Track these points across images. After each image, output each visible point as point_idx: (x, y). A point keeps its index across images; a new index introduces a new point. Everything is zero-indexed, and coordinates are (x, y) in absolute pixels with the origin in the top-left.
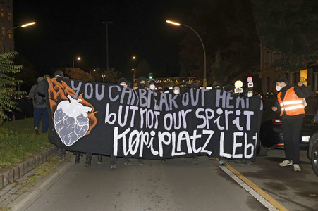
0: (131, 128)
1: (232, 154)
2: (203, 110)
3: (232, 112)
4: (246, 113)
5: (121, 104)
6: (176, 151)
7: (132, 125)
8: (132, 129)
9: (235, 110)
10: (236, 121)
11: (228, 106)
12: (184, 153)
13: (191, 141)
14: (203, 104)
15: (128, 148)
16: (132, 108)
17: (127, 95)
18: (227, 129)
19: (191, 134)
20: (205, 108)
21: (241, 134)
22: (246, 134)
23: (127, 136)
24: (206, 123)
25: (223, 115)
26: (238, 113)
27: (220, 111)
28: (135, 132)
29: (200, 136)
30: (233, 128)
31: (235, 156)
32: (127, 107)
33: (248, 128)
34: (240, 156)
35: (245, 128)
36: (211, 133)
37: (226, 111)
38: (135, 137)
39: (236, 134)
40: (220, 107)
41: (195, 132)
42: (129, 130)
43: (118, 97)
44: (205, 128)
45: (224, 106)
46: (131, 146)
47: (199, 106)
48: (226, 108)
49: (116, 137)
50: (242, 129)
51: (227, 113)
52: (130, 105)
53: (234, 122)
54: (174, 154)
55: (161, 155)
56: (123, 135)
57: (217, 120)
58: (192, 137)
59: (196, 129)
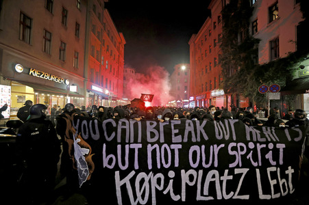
0: (135, 171)
1: (271, 194)
2: (234, 144)
3: (264, 146)
4: (278, 146)
5: (119, 143)
6: (202, 194)
7: (137, 167)
8: (137, 172)
9: (267, 143)
10: (269, 156)
11: (260, 140)
12: (212, 198)
13: (221, 182)
14: (235, 138)
15: (135, 197)
16: (132, 146)
17: (124, 131)
18: (260, 165)
19: (221, 174)
20: (237, 142)
21: (274, 169)
22: (279, 169)
23: (133, 181)
24: (238, 160)
25: (255, 149)
26: (271, 146)
27: (251, 145)
28: (142, 175)
29: (231, 177)
30: (266, 163)
31: (274, 196)
32: (127, 146)
33: (281, 162)
34: (278, 195)
35: (278, 162)
36: (245, 171)
37: (258, 145)
38: (142, 181)
39: (269, 170)
40: (252, 140)
41: (227, 171)
42: (133, 173)
43: (113, 134)
44: (238, 167)
45: (255, 140)
46: (139, 194)
47: (231, 140)
48: (258, 142)
49: (119, 183)
50: (274, 163)
51: (259, 147)
52: (129, 143)
53: (267, 156)
54: (199, 198)
55: (184, 200)
56: (127, 180)
57: (250, 155)
58: (222, 178)
59: (228, 168)
